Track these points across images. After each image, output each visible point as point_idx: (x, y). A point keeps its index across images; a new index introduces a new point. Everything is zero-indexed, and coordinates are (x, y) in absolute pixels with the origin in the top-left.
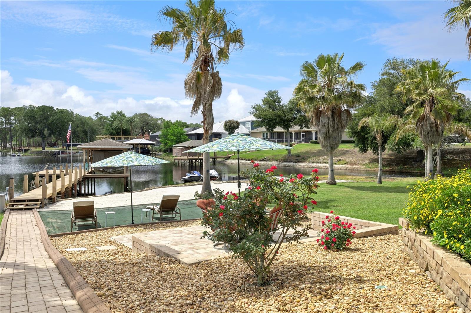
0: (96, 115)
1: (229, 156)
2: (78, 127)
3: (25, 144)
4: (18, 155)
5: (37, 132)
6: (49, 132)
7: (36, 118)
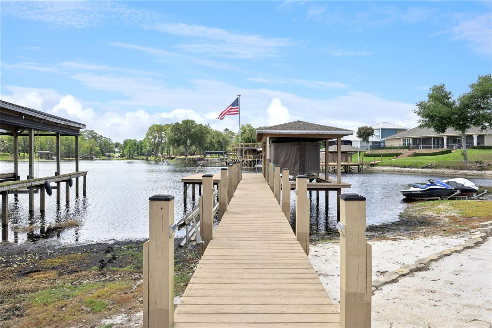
0: (225, 131)
1: (376, 162)
2: (214, 138)
3: (172, 154)
4: (167, 161)
5: (182, 142)
6: (191, 142)
7: (180, 130)
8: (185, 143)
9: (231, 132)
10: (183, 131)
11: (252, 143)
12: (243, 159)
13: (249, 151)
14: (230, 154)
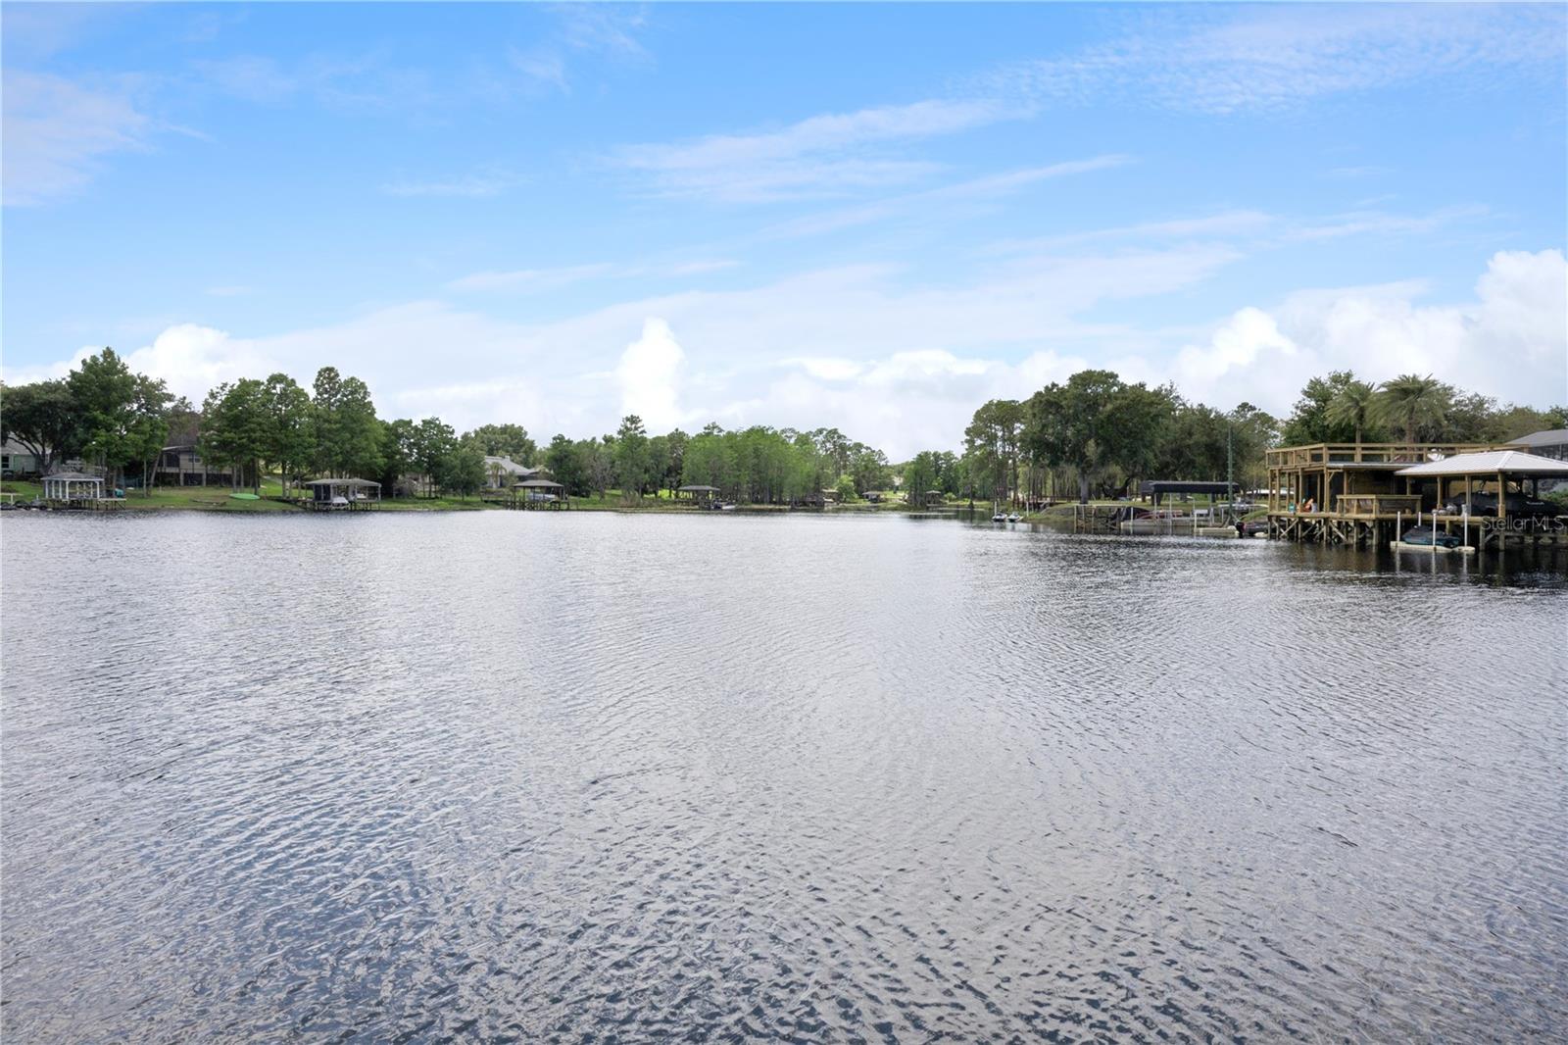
0: (1238, 412)
2: (1190, 434)
4: (1012, 516)
5: (1067, 449)
6: (1101, 449)
7: (1062, 407)
8: (1078, 456)
9: (1264, 414)
10: (1071, 411)
11: (1362, 442)
12: (1324, 514)
13: (1353, 477)
14: (1257, 494)
